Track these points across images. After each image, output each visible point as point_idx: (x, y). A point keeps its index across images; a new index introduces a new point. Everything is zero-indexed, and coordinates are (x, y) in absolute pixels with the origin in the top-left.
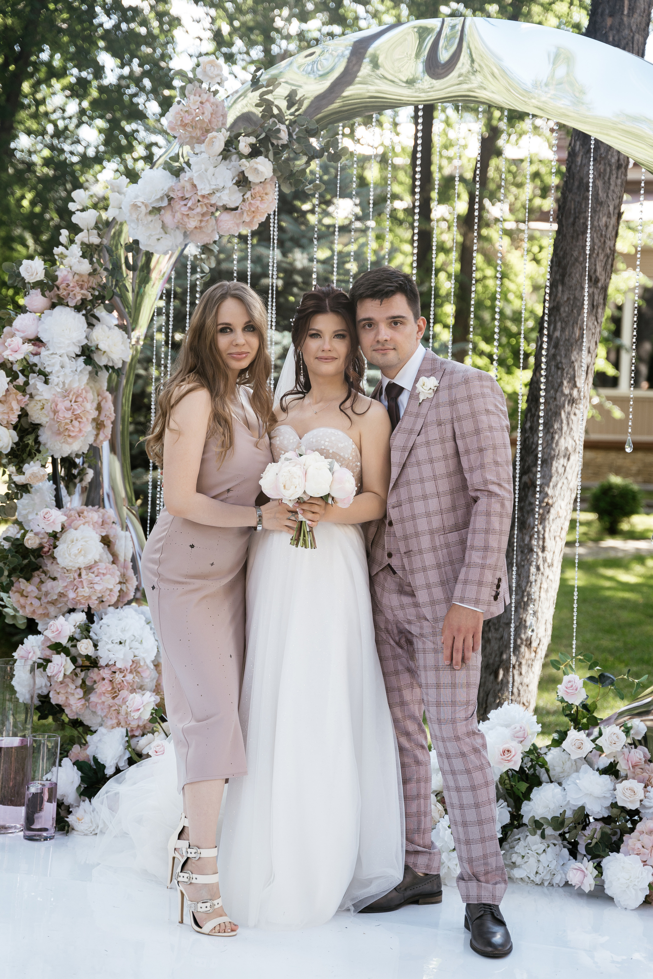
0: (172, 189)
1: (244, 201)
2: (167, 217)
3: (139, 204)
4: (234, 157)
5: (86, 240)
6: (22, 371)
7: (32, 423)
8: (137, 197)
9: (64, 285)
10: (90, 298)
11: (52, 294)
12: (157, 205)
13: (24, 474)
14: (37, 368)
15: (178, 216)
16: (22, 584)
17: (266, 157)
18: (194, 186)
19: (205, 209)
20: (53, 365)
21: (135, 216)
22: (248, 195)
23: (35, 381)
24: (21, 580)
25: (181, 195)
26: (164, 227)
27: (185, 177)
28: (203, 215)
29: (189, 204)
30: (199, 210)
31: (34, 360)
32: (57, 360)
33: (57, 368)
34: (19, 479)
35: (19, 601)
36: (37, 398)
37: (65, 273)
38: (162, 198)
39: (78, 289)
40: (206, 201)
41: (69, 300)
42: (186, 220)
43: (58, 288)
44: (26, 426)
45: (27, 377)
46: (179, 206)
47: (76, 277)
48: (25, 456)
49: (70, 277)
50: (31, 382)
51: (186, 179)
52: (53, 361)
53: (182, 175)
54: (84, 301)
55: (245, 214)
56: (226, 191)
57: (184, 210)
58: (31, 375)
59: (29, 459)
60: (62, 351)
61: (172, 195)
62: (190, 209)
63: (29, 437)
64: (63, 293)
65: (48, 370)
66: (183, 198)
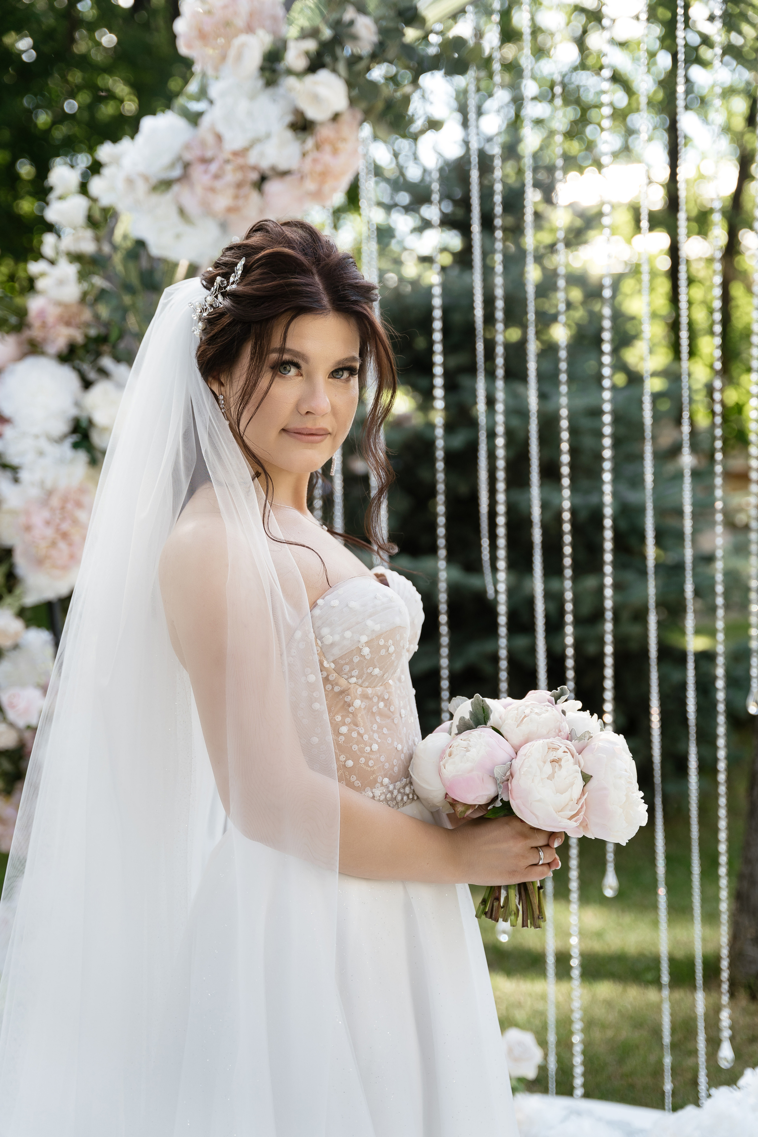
0: (187, 147)
1: (304, 155)
2: (184, 195)
3: (134, 177)
4: (283, 79)
8: (134, 165)
9: (38, 322)
10: (83, 341)
11: (20, 336)
12: (165, 176)
15: (199, 190)
17: (334, 71)
18: (219, 138)
19: (239, 176)
20: (25, 453)
21: (132, 199)
22: (310, 144)
25: (200, 156)
26: (182, 212)
27: (205, 121)
28: (239, 185)
30: (229, 177)
32: (30, 444)
33: (31, 456)
37: (42, 306)
38: (172, 166)
39: (61, 328)
40: (240, 161)
41: (47, 346)
42: (212, 197)
43: (30, 328)
46: (198, 174)
47: (59, 309)
49: (50, 310)
51: (207, 128)
52: (24, 446)
53: (202, 122)
54: (72, 346)
56: (274, 142)
57: (207, 180)
60: (36, 429)
61: (187, 158)
62: (217, 177)
64: (37, 335)
65: (16, 461)
66: (205, 161)
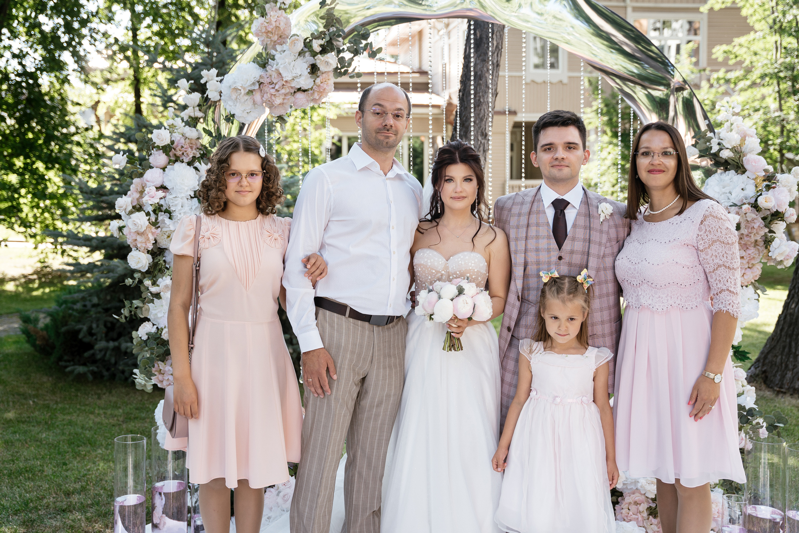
0: (261, 77)
1: (314, 84)
2: (257, 96)
3: (240, 88)
4: (307, 54)
5: (192, 115)
6: (154, 211)
7: (159, 248)
8: (235, 83)
9: (180, 147)
10: (198, 155)
11: (171, 154)
12: (251, 88)
13: (158, 286)
14: (164, 208)
15: (266, 95)
16: (161, 365)
18: (280, 74)
19: (288, 91)
20: (176, 205)
21: (234, 97)
22: (318, 81)
23: (162, 217)
24: (159, 362)
25: (269, 80)
26: (254, 103)
27: (272, 67)
28: (285, 95)
29: (277, 87)
30: (283, 91)
31: (162, 202)
32: (179, 201)
33: (179, 207)
34: (154, 289)
35: (158, 378)
36: (164, 229)
37: (179, 138)
38: (254, 84)
39: (190, 149)
40: (288, 85)
41: (184, 158)
42: (273, 98)
43: (175, 149)
44: (155, 250)
45: (157, 215)
46: (267, 88)
47: (187, 140)
48: (156, 272)
49: (183, 141)
50: (160, 218)
51: (273, 69)
52: (176, 202)
53: (268, 68)
54: (194, 158)
55: (316, 94)
56: (303, 78)
57: (273, 91)
58: (160, 213)
59: (159, 274)
60: (183, 195)
61: (262, 81)
62: (277, 91)
63: (159, 257)
64: (179, 153)
65: (172, 209)
66: (271, 83)
